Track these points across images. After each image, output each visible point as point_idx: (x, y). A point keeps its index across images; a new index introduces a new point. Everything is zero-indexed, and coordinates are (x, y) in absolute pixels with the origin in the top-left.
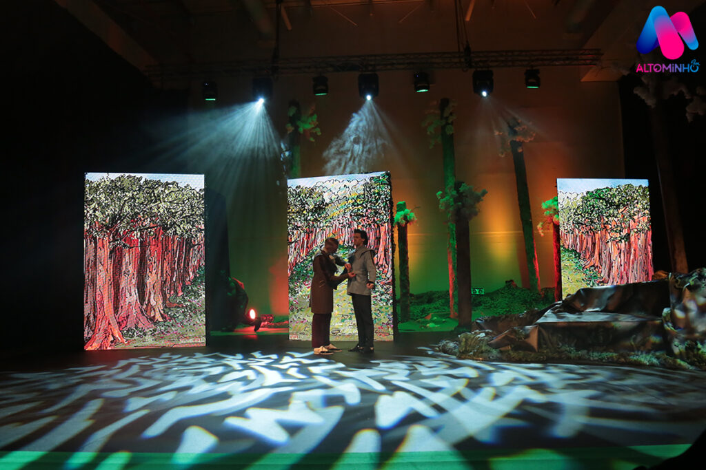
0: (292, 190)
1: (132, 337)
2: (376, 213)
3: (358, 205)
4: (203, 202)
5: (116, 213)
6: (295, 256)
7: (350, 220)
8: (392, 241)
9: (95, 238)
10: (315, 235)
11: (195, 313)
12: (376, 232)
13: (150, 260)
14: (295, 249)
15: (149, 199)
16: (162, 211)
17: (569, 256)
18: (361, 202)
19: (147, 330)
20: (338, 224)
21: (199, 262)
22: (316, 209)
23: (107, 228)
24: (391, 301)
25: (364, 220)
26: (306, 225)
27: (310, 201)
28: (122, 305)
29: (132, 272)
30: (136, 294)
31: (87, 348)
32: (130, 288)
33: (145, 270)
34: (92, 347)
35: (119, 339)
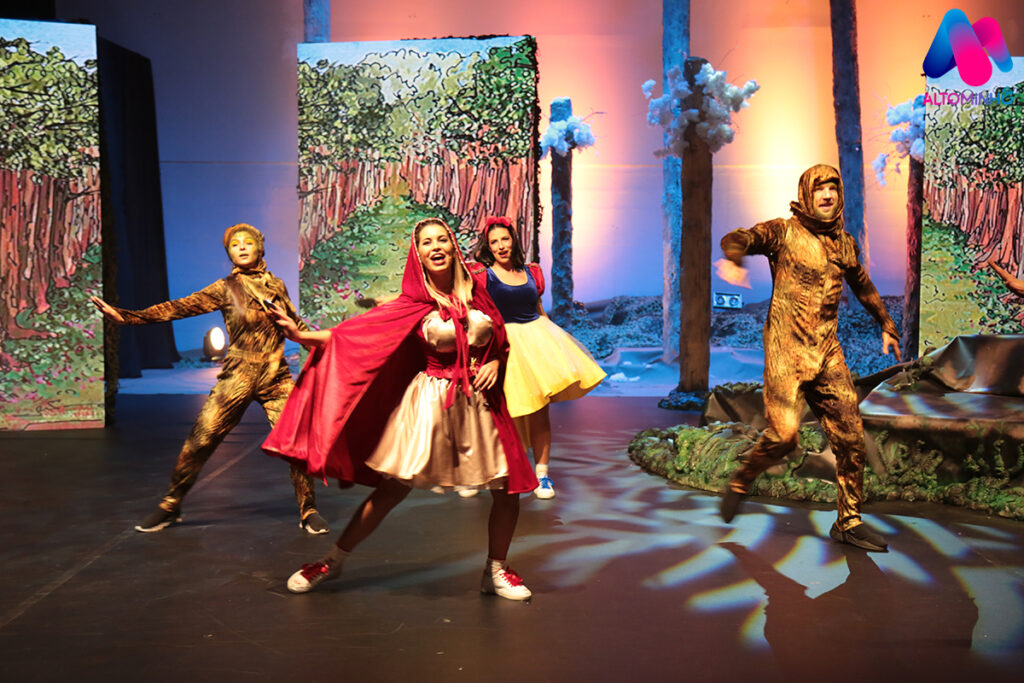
0: (307, 69)
2: (502, 132)
3: (460, 113)
4: (94, 92)
6: (316, 225)
7: (442, 147)
8: (536, 199)
10: (362, 178)
11: (80, 352)
12: (499, 178)
14: (315, 207)
17: (941, 241)
18: (468, 107)
20: (413, 157)
21: (88, 234)
22: (365, 116)
25: (474, 149)
26: (340, 152)
27: (351, 97)
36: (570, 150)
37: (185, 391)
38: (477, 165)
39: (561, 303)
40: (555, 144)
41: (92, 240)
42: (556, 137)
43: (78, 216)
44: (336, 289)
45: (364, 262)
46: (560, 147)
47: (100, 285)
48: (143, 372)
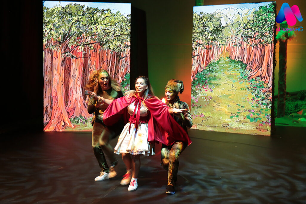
0: (196, 15)
1: (77, 123)
2: (262, 35)
3: (248, 29)
4: (129, 24)
5: (66, 32)
6: (198, 66)
7: (241, 40)
8: (274, 58)
9: (51, 51)
10: (213, 51)
12: (261, 51)
13: (91, 68)
14: (197, 61)
15: (90, 22)
16: (99, 31)
18: (251, 27)
19: (87, 118)
20: (231, 44)
21: (126, 69)
22: (215, 30)
23: (60, 43)
24: (271, 105)
25: (252, 41)
26: (206, 42)
27: (211, 24)
28: (71, 100)
29: (78, 76)
30: (80, 92)
31: (46, 130)
32: (77, 87)
33: (87, 75)
34: (49, 129)
35: (68, 124)
36: (287, 40)
38: (253, 46)
39: (282, 93)
40: (281, 38)
41: (127, 72)
42: (282, 35)
43: (123, 64)
44: (203, 88)
45: (213, 79)
46: (283, 39)
47: (129, 86)
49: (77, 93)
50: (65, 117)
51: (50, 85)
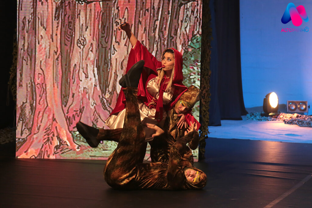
21: (192, 28)
28: (74, 92)
29: (89, 42)
30: (95, 76)
31: (19, 156)
32: (87, 65)
33: (110, 39)
34: (27, 154)
35: (68, 143)
37: (251, 138)
41: (196, 32)
43: (187, 16)
47: (199, 64)
48: (223, 122)
49: (87, 77)
50: (63, 129)
51: (31, 60)
